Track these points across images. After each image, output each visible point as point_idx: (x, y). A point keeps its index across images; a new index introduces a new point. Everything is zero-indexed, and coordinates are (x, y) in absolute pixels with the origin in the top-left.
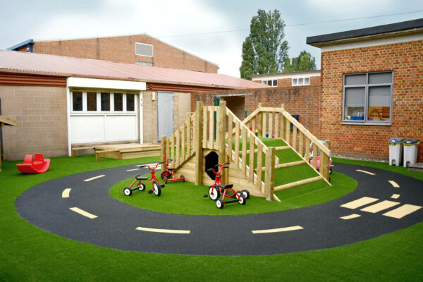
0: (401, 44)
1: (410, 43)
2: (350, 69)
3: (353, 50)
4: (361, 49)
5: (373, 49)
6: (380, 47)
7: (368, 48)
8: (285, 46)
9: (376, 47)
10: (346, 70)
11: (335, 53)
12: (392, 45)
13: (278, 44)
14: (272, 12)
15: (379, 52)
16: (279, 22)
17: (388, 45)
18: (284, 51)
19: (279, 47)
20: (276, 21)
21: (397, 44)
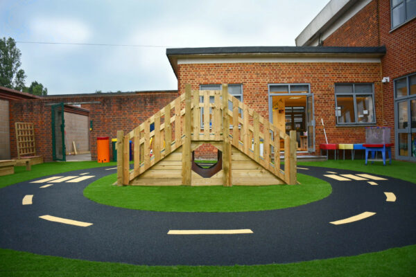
0: (247, 64)
1: (253, 64)
2: (207, 81)
3: (208, 64)
4: (215, 64)
5: (225, 65)
6: (231, 64)
7: (221, 64)
8: (21, 74)
9: (228, 64)
10: (203, 81)
11: (192, 66)
12: (241, 64)
13: (14, 72)
14: (7, 39)
15: (230, 68)
16: (15, 50)
17: (237, 64)
18: (21, 79)
19: (15, 75)
20: (11, 48)
21: (244, 64)
